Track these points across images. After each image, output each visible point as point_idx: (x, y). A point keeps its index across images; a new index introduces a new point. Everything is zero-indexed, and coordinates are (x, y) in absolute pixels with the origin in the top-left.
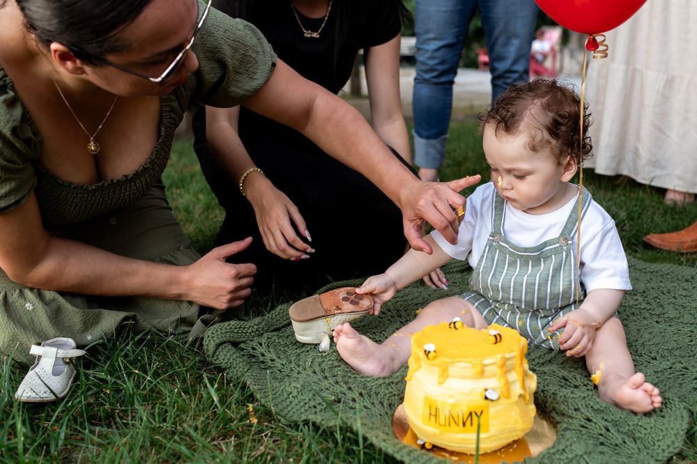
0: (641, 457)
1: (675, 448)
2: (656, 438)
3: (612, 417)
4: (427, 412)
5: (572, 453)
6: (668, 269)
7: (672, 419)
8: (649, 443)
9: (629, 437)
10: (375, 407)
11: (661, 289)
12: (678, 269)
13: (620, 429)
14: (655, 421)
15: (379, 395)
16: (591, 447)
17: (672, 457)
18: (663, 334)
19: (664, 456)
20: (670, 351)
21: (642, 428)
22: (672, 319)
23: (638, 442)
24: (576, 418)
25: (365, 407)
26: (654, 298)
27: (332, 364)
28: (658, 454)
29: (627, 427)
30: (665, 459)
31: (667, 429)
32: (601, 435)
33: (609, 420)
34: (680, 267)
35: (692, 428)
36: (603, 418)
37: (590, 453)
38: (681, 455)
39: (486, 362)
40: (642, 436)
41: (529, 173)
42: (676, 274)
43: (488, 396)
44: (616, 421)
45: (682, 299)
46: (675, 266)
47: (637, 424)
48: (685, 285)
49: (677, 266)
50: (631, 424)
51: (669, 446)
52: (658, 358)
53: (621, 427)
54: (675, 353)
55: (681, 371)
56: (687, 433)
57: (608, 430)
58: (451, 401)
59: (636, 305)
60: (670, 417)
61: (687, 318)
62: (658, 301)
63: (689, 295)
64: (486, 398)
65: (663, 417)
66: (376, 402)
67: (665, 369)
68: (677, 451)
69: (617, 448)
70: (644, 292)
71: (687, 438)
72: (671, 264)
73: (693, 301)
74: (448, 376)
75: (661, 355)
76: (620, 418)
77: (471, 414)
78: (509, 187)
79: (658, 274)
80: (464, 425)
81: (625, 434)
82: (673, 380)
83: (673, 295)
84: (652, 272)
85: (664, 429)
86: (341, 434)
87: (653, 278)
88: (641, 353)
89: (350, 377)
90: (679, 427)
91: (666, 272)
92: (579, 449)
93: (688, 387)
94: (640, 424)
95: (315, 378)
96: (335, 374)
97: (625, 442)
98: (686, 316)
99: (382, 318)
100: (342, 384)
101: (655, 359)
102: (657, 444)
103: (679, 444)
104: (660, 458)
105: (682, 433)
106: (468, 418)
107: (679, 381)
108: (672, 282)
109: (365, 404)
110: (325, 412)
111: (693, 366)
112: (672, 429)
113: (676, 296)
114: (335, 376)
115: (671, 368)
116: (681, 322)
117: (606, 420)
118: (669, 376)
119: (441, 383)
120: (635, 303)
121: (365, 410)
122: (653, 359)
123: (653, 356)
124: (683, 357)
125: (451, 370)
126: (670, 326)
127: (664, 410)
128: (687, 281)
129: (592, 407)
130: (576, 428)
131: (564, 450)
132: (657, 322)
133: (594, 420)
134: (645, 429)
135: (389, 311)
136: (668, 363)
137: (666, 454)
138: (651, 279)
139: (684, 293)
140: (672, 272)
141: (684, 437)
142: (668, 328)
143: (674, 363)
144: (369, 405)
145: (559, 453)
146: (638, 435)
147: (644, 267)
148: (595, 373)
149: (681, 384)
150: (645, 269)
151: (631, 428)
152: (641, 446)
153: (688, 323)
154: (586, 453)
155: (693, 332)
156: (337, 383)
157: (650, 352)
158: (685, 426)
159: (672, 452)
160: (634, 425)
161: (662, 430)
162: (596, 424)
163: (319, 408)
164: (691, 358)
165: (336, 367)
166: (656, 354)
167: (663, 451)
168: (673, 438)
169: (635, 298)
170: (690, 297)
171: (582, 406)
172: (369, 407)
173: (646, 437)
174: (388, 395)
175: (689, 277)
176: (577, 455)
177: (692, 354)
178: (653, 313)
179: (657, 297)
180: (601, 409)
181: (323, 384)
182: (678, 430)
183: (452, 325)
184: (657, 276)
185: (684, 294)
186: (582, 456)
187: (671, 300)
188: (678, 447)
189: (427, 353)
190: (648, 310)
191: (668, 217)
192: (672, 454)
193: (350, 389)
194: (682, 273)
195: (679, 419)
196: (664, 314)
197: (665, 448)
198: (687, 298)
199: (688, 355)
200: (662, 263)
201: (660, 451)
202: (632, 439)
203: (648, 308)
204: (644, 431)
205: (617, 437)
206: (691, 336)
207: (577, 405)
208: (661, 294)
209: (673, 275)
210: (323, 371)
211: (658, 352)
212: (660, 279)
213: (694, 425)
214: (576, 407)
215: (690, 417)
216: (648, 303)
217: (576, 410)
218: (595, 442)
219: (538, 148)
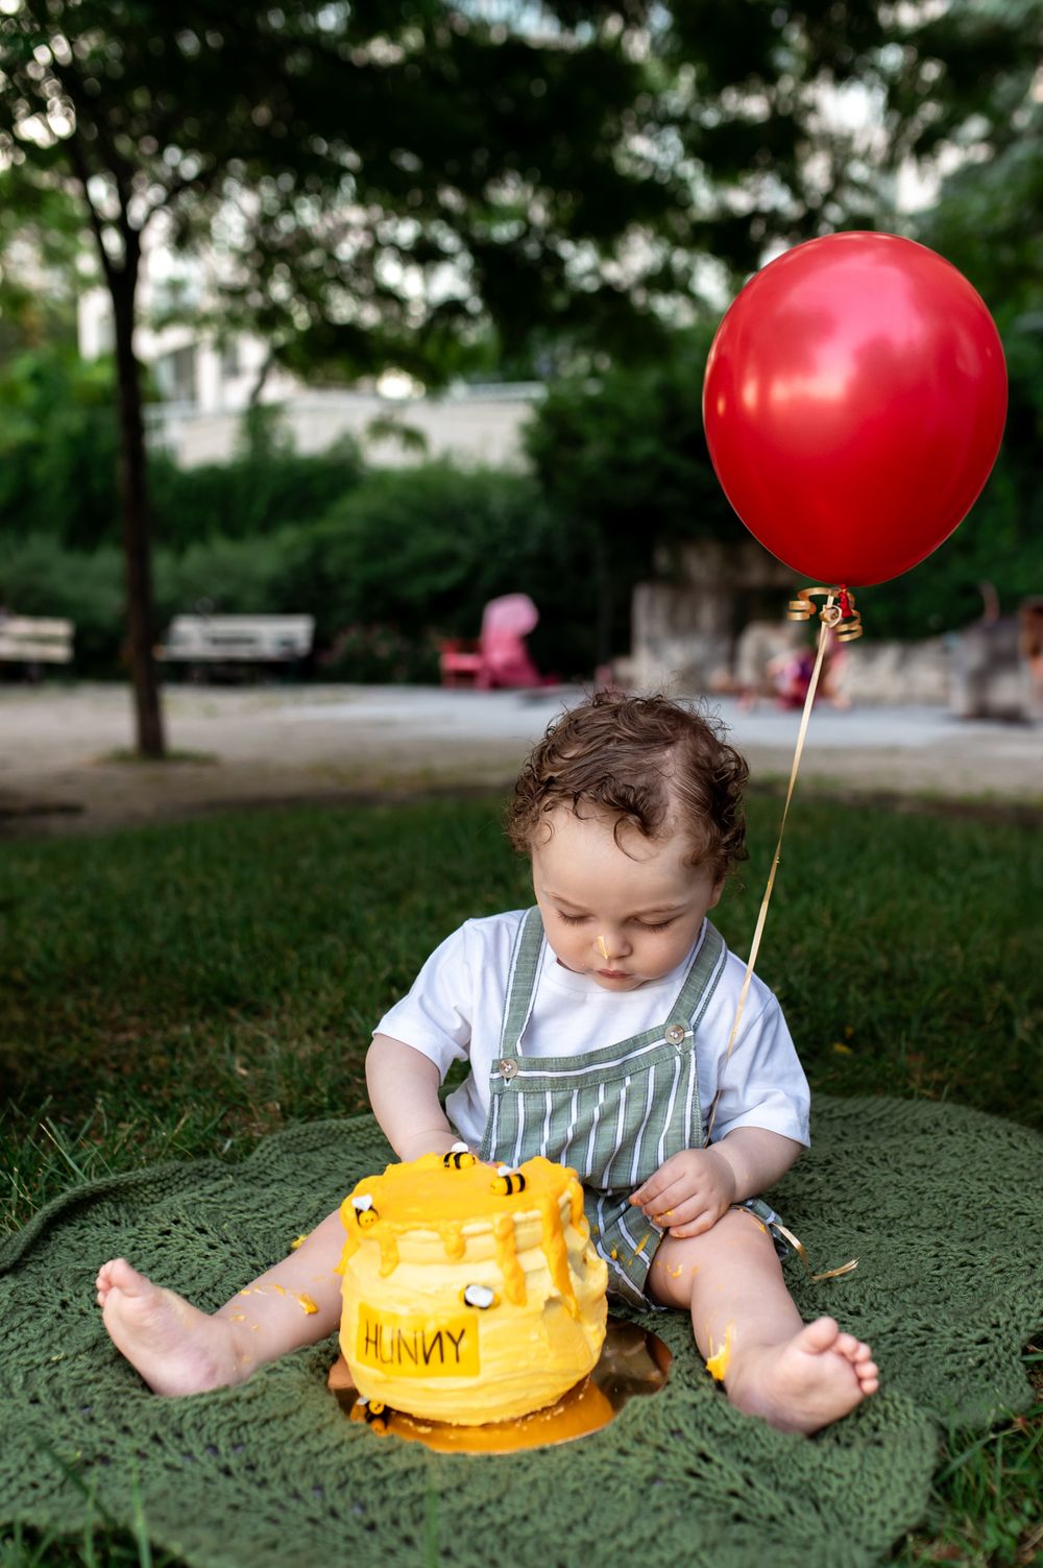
0: (832, 1544)
1: (908, 1516)
2: (865, 1498)
3: (759, 1452)
5: (672, 1548)
6: (884, 1108)
7: (899, 1448)
8: (849, 1508)
9: (801, 1497)
10: (194, 1460)
11: (867, 1154)
12: (903, 1107)
13: (782, 1481)
14: (862, 1456)
15: (205, 1430)
16: (714, 1532)
17: (903, 1539)
18: (873, 1256)
19: (884, 1538)
20: (892, 1293)
21: (833, 1477)
22: (894, 1219)
23: (825, 1508)
24: (675, 1454)
25: (168, 1466)
26: (851, 1174)
27: (81, 1377)
28: (870, 1533)
29: (797, 1475)
30: (888, 1544)
31: (888, 1473)
32: (734, 1494)
33: (754, 1458)
34: (908, 1103)
35: (946, 1464)
36: (738, 1455)
37: (714, 1546)
38: (924, 1532)
39: (467, 1229)
40: (833, 1493)
42: (901, 1117)
43: (471, 1299)
44: (770, 1461)
45: (913, 1173)
46: (896, 1102)
47: (821, 1467)
48: (920, 1141)
49: (901, 1099)
50: (807, 1466)
51: (894, 1513)
52: (863, 1311)
53: (783, 1475)
54: (901, 1297)
55: (917, 1336)
56: (934, 1478)
57: (749, 1483)
59: (811, 1194)
60: (895, 1444)
61: (928, 1216)
62: (860, 1180)
63: (929, 1163)
64: (468, 1304)
65: (879, 1443)
66: (197, 1449)
67: (881, 1334)
68: (913, 1521)
69: (774, 1526)
70: (829, 1162)
71: (937, 1489)
72: (888, 1098)
73: (937, 1175)
74: (398, 1262)
75: (872, 1305)
76: (781, 1452)
77: (439, 1335)
79: (859, 1122)
80: (427, 1360)
81: (793, 1491)
82: (899, 1357)
83: (894, 1166)
84: (845, 1118)
85: (881, 1473)
86: (96, 1550)
87: (848, 1130)
88: (824, 1303)
89: (124, 1406)
90: (915, 1465)
91: (878, 1116)
92: (688, 1537)
93: (935, 1372)
94: (827, 1465)
95: (35, 1413)
96: (88, 1401)
97: (791, 1512)
98: (924, 1213)
99: (207, 1257)
100: (103, 1422)
101: (858, 1313)
102: (868, 1509)
103: (918, 1505)
104: (876, 1541)
105: (922, 1479)
106: (433, 1344)
107: (914, 1359)
108: (891, 1136)
109: (168, 1459)
110: (61, 1495)
111: (944, 1322)
112: (901, 1471)
113: (901, 1166)
114: (86, 1407)
115: (893, 1330)
116: (916, 1226)
117: (747, 1460)
118: (890, 1350)
119: (384, 1276)
120: (808, 1190)
121: (165, 1473)
122: (850, 1313)
123: (851, 1308)
124: (921, 1305)
125: (404, 1247)
126: (890, 1235)
127: (882, 1426)
128: (924, 1132)
129: (710, 1429)
130: (675, 1478)
131: (653, 1539)
132: (860, 1229)
133: (717, 1459)
134: (839, 1476)
135: (226, 1242)
136: (887, 1320)
137: (889, 1532)
138: (844, 1134)
139: (919, 1160)
140: (890, 1115)
141: (929, 1487)
142: (886, 1241)
143: (900, 1320)
144: (178, 1460)
145: (643, 1547)
146: (822, 1492)
147: (829, 1107)
148: (716, 1353)
149: (918, 1366)
150: (831, 1112)
151: (807, 1476)
152: (832, 1520)
153: (930, 1227)
154: (704, 1546)
155: (941, 1245)
156: (92, 1420)
157: (846, 1300)
158: (930, 1462)
159: (903, 1526)
160: (813, 1469)
161: (878, 1477)
162: (720, 1467)
163: (44, 1488)
164: (940, 1306)
165: (90, 1383)
166: (858, 1303)
167: (883, 1524)
168: (904, 1492)
169: (808, 1177)
170: (932, 1167)
171: (687, 1424)
172: (179, 1464)
173: (844, 1495)
174: (228, 1426)
175: (928, 1124)
176: (682, 1555)
177: (942, 1296)
178: (850, 1209)
179: (857, 1172)
180: (733, 1431)
181: (55, 1426)
182: (913, 1472)
184: (857, 1126)
185: (918, 1163)
186: (694, 1555)
187: (889, 1178)
188: (915, 1512)
190: (839, 1203)
191: (879, 995)
192: (902, 1532)
193: (126, 1430)
194: (914, 1114)
195: (916, 1446)
196: (874, 1210)
197: (886, 1517)
198: (926, 1170)
199: (932, 1298)
200: (868, 1095)
201: (875, 1526)
202: (808, 1504)
203: (839, 1198)
204: (835, 1482)
205: (771, 1501)
206: (936, 1256)
207: (676, 1422)
208: (868, 1166)
209: (893, 1122)
210: (57, 1395)
211: (863, 1297)
212: (863, 1132)
213: (949, 1458)
214: (674, 1427)
215: (940, 1439)
216: (839, 1188)
217: (673, 1433)
218: (723, 1515)
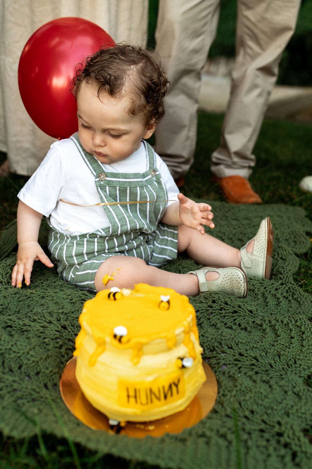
4: (125, 394)
39: (177, 332)
41: (126, 133)
58: (150, 379)
64: (183, 367)
77: (170, 386)
78: (103, 144)
80: (165, 398)
106: (168, 391)
119: (136, 364)
125: (147, 348)
183: (111, 296)
189: (119, 339)
219: (136, 112)
